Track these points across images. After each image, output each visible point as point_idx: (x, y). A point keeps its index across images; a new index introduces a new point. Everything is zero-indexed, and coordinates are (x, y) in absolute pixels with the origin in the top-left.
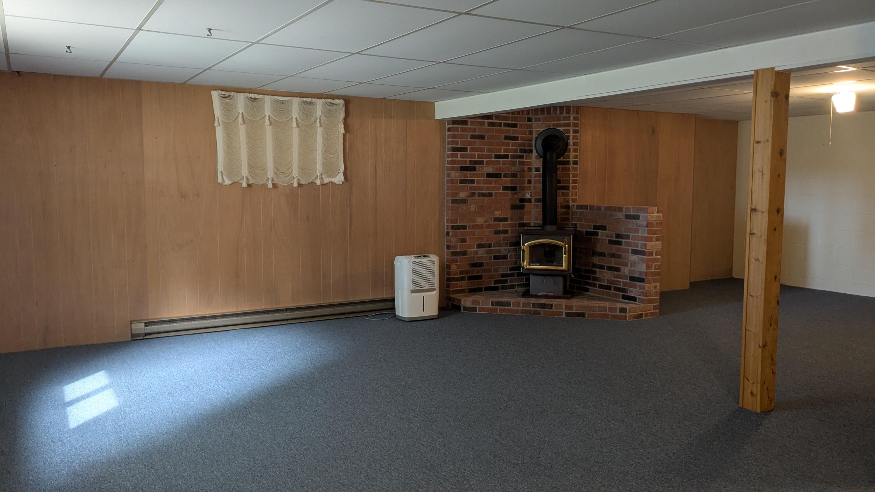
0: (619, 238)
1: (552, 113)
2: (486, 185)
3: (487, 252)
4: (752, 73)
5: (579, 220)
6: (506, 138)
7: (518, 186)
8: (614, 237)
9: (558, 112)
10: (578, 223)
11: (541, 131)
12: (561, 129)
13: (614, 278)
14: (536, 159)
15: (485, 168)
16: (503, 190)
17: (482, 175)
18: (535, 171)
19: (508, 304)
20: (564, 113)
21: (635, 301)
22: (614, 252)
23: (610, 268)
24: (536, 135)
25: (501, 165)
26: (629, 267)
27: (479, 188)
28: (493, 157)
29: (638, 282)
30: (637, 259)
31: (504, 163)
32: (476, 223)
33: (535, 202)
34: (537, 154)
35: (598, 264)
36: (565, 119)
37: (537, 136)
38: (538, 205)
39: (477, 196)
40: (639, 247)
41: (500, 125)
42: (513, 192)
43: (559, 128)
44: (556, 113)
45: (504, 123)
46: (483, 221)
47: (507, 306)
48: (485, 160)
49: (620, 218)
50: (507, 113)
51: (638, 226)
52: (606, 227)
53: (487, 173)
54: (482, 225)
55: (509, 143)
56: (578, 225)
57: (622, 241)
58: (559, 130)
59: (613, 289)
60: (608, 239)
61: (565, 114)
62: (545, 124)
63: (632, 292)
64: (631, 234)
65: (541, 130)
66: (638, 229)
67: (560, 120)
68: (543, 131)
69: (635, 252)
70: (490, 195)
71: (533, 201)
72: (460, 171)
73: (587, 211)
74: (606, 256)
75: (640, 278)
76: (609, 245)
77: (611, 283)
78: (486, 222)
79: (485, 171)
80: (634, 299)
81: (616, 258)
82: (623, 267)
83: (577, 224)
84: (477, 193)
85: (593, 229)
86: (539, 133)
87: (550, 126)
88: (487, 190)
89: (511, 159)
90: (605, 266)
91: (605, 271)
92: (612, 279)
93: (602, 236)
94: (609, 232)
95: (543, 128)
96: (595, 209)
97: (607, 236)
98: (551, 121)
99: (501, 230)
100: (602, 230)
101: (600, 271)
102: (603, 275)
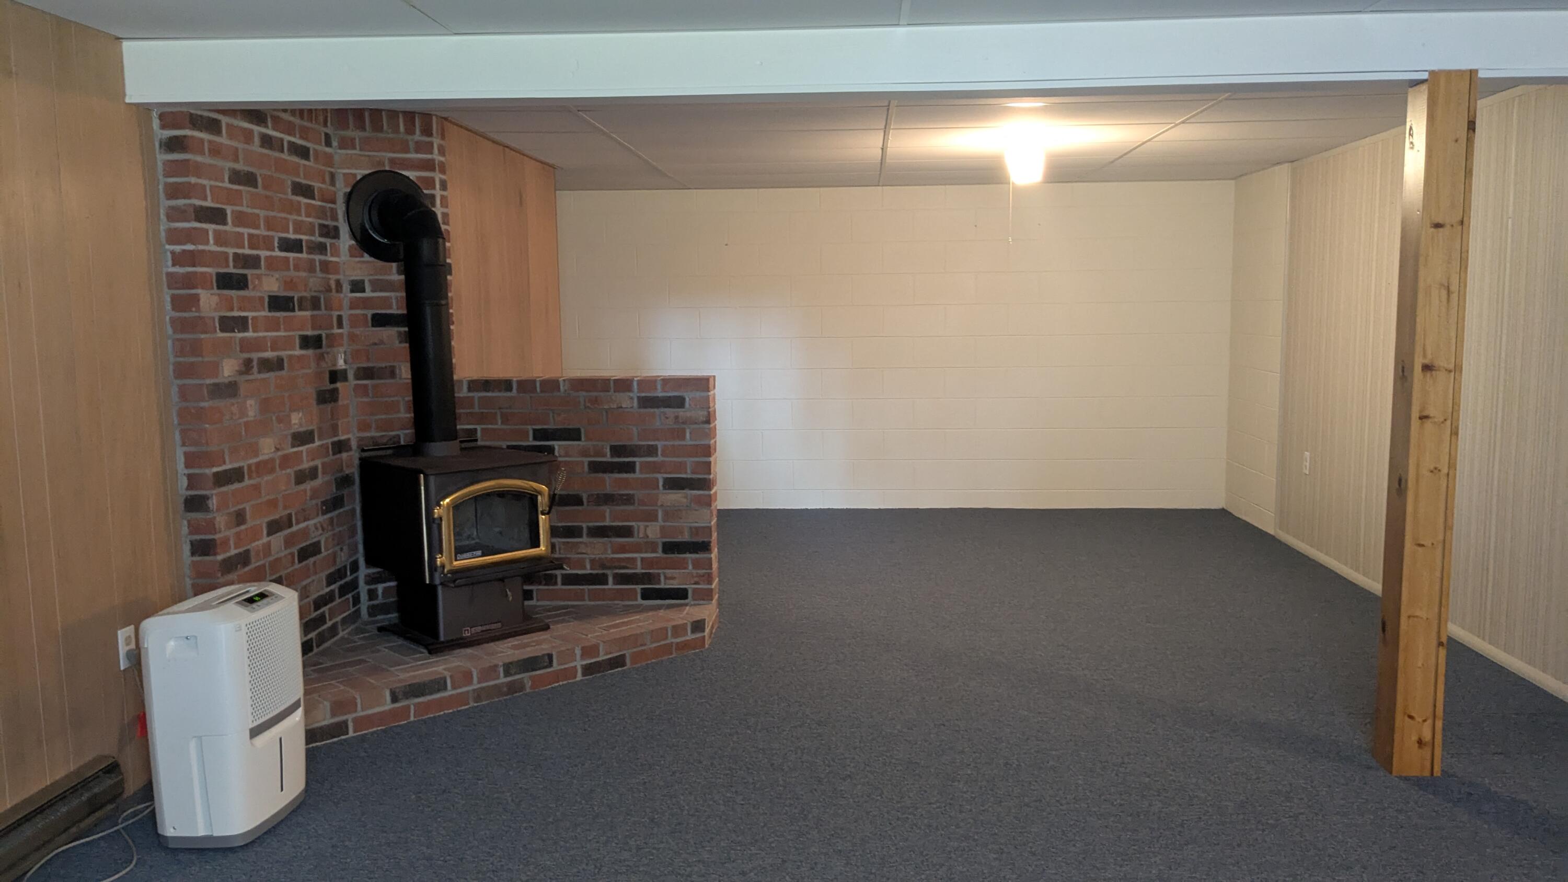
0: (628, 457)
1: (385, 127)
2: (270, 334)
4: (1425, 76)
5: (482, 418)
6: (295, 189)
7: (323, 335)
8: (609, 454)
9: (402, 128)
10: (479, 428)
11: (359, 177)
12: (412, 175)
13: (613, 553)
14: (351, 256)
15: (264, 279)
16: (300, 347)
17: (262, 302)
18: (352, 291)
19: (439, 685)
20: (418, 132)
21: (686, 597)
22: (609, 490)
23: (600, 532)
24: (346, 186)
25: (292, 272)
26: (660, 522)
27: (257, 345)
28: (276, 245)
29: (690, 553)
30: (685, 500)
31: (296, 266)
32: (261, 458)
33: (357, 377)
34: (353, 242)
35: (560, 524)
36: (419, 148)
37: (348, 190)
38: (366, 386)
39: (255, 369)
40: (689, 471)
41: (281, 145)
42: (317, 352)
43: (404, 173)
44: (396, 131)
45: (289, 144)
46: (273, 450)
47: (439, 691)
48: (263, 254)
49: (624, 406)
50: (293, 112)
51: (683, 423)
52: (578, 430)
53: (270, 297)
54: (272, 460)
55: (300, 203)
56: (479, 434)
57: (634, 463)
58: (408, 178)
59: (610, 580)
60: (586, 460)
61: (418, 136)
62: (369, 156)
63: (673, 578)
64: (660, 444)
65: (360, 173)
66: (684, 431)
67: (407, 151)
68: (365, 177)
69: (674, 484)
70: (280, 364)
71: (351, 375)
72: (219, 288)
73: (508, 394)
74: (585, 503)
75: (694, 543)
76: (593, 475)
77: (603, 566)
78: (279, 449)
79: (266, 288)
80: (681, 594)
81: (617, 505)
82: (642, 524)
83: (476, 429)
84: (255, 361)
85: (535, 439)
86: (353, 182)
87: (384, 165)
88: (273, 350)
89: (307, 253)
90: (581, 528)
91: (585, 539)
92: (606, 558)
93: (567, 455)
94: (590, 443)
95: (364, 169)
96: (538, 390)
97: (585, 453)
98: (385, 151)
99: (305, 470)
100: (565, 440)
101: (568, 542)
102: (579, 551)
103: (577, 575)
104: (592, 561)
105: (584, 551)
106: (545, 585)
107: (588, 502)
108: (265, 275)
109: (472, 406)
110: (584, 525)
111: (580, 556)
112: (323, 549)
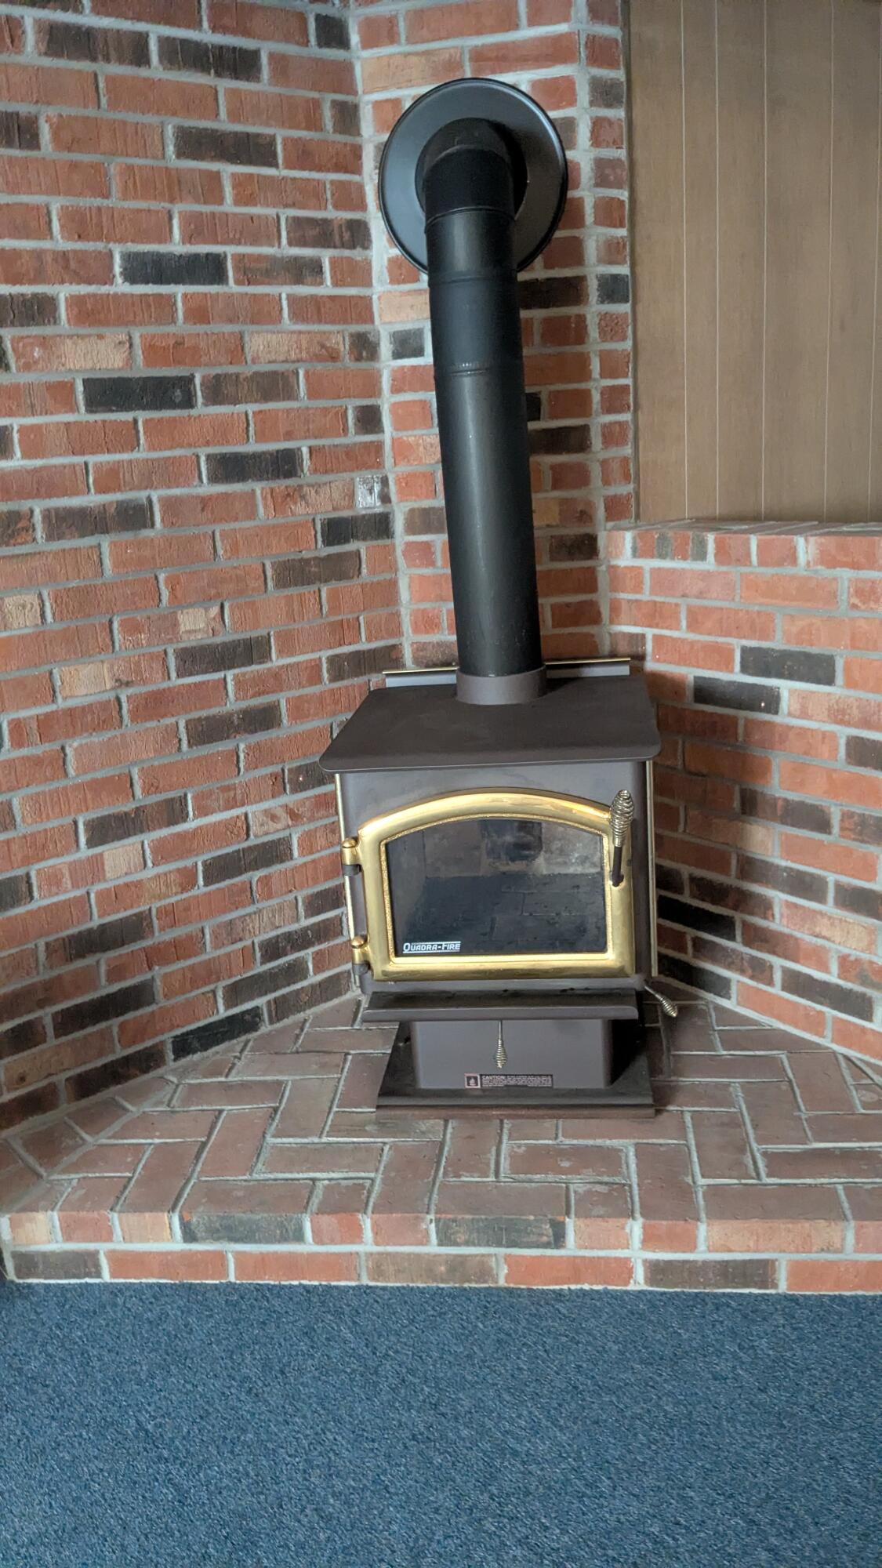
2: (92, 459)
3: (162, 852)
5: (656, 614)
6: (194, 143)
7: (305, 450)
10: (650, 633)
11: (407, 104)
12: (523, 79)
14: (394, 280)
15: (67, 345)
16: (214, 479)
17: (61, 394)
18: (396, 355)
23: (864, 903)
24: (379, 128)
25: (181, 325)
28: (116, 269)
31: (199, 313)
32: (61, 704)
33: (410, 529)
34: (395, 249)
35: (784, 863)
36: (537, 11)
37: (385, 137)
38: (426, 543)
39: (40, 533)
41: (136, 49)
42: (281, 484)
43: (508, 78)
45: (166, 43)
46: (110, 685)
47: (284, 1239)
48: (63, 292)
53: (86, 382)
54: (104, 706)
55: (216, 177)
56: (650, 647)
58: (512, 86)
60: (844, 733)
62: (426, 53)
65: (408, 95)
68: (420, 100)
70: (134, 517)
71: (399, 524)
74: (836, 830)
76: (855, 769)
78: (128, 684)
79: (71, 364)
83: (643, 636)
84: (38, 517)
85: (744, 669)
87: (460, 65)
88: (101, 490)
89: (238, 282)
90: (823, 882)
91: (829, 907)
92: (871, 963)
93: (804, 714)
94: (852, 693)
95: (420, 85)
96: (754, 558)
97: (839, 715)
98: (460, 34)
99: (232, 715)
100: (801, 679)
101: (796, 906)
102: (817, 930)
103: (810, 978)
104: (844, 960)
105: (825, 933)
106: (752, 978)
107: (842, 829)
108: (70, 337)
109: (638, 588)
110: (831, 878)
111: (820, 942)
112: (296, 853)
